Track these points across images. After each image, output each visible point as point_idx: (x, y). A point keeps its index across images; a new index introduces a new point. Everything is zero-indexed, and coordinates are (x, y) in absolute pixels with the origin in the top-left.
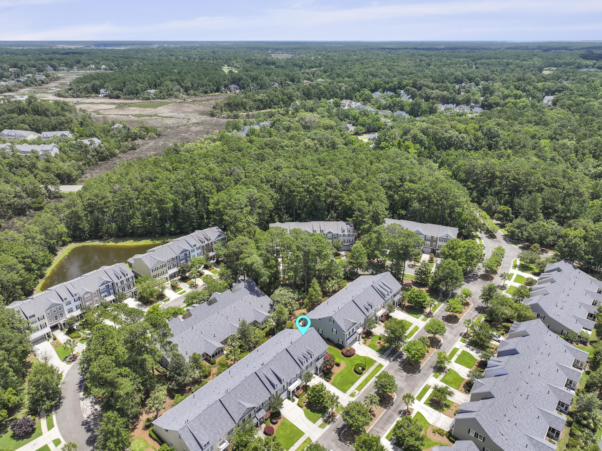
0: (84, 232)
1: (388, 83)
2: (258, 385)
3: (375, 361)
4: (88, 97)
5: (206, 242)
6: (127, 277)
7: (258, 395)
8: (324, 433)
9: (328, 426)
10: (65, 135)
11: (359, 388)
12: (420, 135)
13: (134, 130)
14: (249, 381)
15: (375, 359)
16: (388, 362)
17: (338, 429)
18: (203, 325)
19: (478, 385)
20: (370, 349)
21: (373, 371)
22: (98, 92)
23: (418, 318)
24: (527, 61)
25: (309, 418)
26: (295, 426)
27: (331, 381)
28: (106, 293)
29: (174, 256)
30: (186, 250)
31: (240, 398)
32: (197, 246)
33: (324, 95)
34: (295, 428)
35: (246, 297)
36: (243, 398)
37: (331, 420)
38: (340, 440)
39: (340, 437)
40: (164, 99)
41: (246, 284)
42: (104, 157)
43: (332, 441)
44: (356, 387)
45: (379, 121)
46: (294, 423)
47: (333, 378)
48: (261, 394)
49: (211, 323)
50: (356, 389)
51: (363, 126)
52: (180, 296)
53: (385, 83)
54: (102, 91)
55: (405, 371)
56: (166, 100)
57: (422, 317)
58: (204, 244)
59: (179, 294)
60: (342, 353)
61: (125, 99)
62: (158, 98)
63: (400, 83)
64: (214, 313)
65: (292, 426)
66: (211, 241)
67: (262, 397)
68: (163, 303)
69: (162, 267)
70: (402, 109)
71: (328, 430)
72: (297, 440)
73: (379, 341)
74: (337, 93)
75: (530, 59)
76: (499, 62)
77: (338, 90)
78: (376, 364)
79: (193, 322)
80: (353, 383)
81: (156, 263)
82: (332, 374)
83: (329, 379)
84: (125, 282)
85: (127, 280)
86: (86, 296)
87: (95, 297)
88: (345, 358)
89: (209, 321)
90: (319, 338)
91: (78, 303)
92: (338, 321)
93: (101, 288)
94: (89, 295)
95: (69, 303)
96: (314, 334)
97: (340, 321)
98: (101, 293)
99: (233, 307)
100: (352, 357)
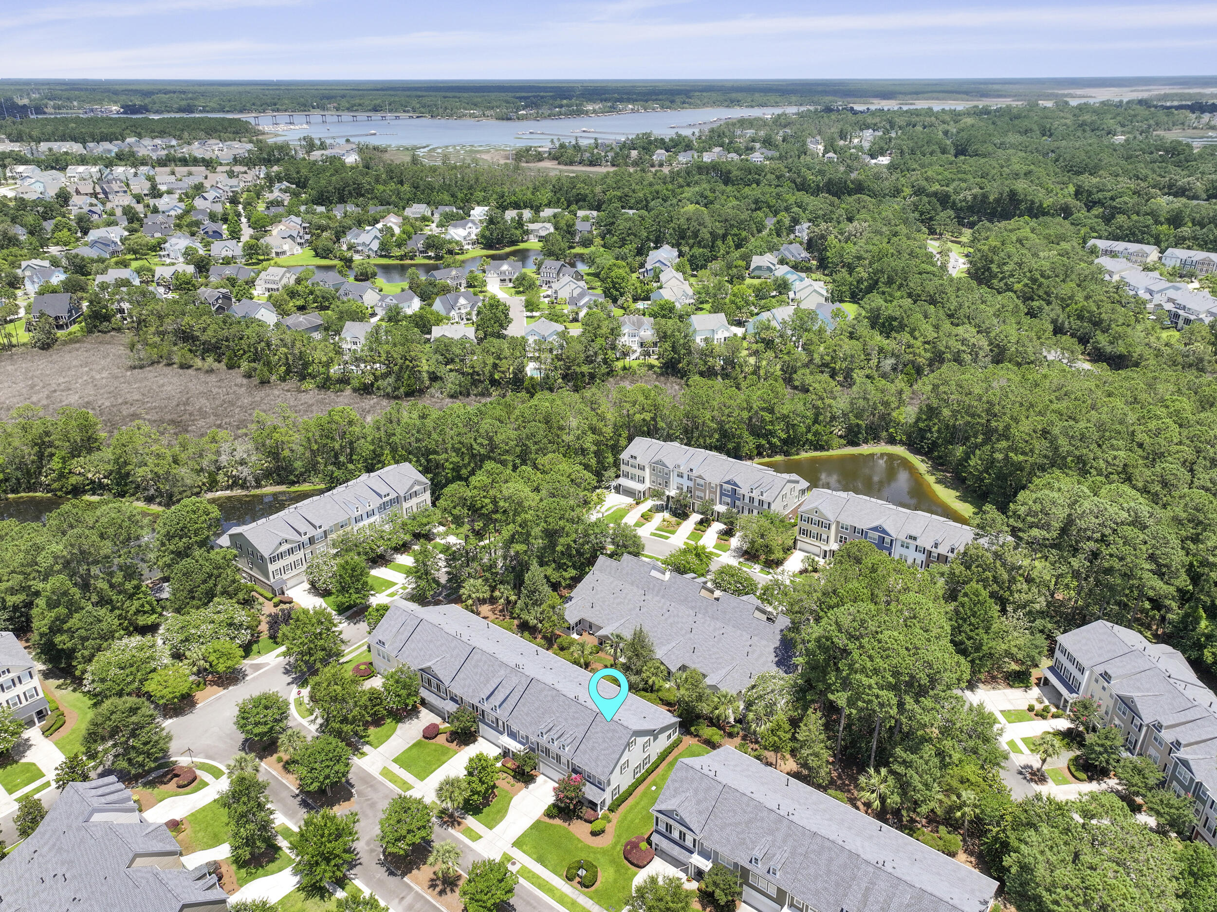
21: (579, 906)
27: (547, 820)
28: (729, 500)
29: (859, 526)
30: (885, 532)
47: (557, 822)
49: (667, 615)
64: (693, 608)
69: (820, 524)
81: (812, 510)
82: (565, 820)
83: (549, 814)
84: (756, 504)
85: (761, 503)
86: (699, 481)
87: (710, 492)
88: (620, 848)
89: (671, 609)
90: (614, 752)
91: (691, 484)
92: (674, 781)
93: (725, 486)
94: (702, 482)
95: (680, 476)
96: (620, 738)
97: (677, 785)
98: (722, 494)
99: (723, 631)
100: (626, 862)
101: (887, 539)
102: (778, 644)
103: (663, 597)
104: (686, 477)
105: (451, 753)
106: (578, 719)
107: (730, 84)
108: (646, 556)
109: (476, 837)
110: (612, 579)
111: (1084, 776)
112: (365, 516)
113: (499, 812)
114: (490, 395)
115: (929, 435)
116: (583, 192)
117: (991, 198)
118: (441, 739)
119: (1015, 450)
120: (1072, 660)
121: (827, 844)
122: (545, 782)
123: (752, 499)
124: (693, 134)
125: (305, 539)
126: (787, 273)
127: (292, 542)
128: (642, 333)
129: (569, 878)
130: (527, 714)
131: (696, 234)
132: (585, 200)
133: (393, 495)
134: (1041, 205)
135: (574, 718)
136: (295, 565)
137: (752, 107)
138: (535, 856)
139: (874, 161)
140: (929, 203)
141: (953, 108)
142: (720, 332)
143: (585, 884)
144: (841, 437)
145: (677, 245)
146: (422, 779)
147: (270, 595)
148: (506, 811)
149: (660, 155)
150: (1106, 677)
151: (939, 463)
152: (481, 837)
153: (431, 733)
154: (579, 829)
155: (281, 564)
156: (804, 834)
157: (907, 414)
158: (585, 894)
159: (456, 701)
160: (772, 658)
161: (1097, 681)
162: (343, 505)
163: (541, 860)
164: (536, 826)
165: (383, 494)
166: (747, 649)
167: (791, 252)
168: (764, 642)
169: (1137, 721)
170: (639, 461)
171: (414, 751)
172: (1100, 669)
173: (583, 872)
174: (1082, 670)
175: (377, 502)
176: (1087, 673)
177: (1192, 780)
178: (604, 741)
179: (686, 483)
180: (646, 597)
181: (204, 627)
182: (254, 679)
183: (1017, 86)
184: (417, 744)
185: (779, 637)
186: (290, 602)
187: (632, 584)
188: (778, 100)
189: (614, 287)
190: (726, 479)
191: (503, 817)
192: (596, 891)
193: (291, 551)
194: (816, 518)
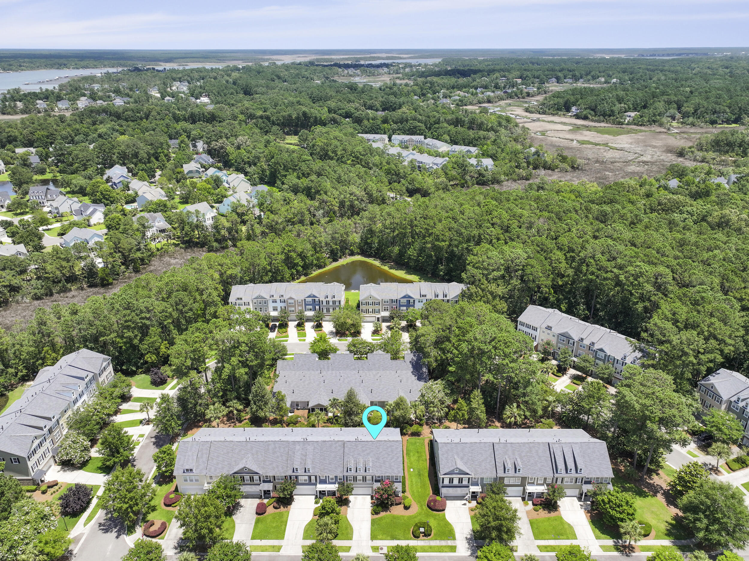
0: (371, 248)
2: (282, 456)
3: (454, 539)
4: (553, 115)
5: (441, 297)
6: (334, 299)
7: (274, 465)
10: (470, 152)
13: (549, 157)
14: (277, 445)
15: (457, 535)
16: (469, 553)
18: (334, 375)
20: (470, 521)
21: (434, 547)
22: (568, 110)
23: (598, 538)
25: (306, 530)
27: (376, 516)
28: (311, 307)
29: (394, 298)
30: (410, 297)
31: (253, 454)
32: (428, 298)
36: (255, 456)
40: (641, 125)
42: (484, 182)
44: (392, 545)
47: (383, 514)
48: (277, 467)
49: (342, 379)
50: (389, 547)
54: (574, 109)
56: (643, 128)
57: (610, 542)
60: (430, 500)
61: (593, 121)
62: (635, 124)
64: (354, 369)
66: (448, 298)
67: (276, 470)
69: (374, 304)
78: (450, 543)
79: (326, 367)
81: (367, 297)
82: (386, 511)
83: (375, 512)
84: (331, 303)
85: (334, 302)
86: (290, 301)
87: (298, 306)
88: (425, 507)
89: (342, 375)
90: (398, 457)
91: (283, 305)
92: (443, 454)
93: (308, 299)
94: (292, 301)
95: (275, 301)
96: (397, 448)
97: (445, 456)
98: (306, 305)
99: (379, 375)
100: (435, 512)
101: (412, 301)
102: (412, 370)
103: (333, 370)
104: (278, 301)
105: (286, 514)
106: (366, 450)
107: (47, 53)
108: (290, 355)
109: (348, 549)
110: (294, 372)
111: (560, 374)
112: (78, 398)
113: (347, 528)
114: (70, 290)
115: (373, 246)
116: (13, 134)
117: (294, 117)
118: (270, 510)
119: (438, 240)
120: (528, 326)
121: (531, 445)
122: (356, 498)
123: (328, 302)
124: (54, 88)
125: (46, 430)
126: (216, 172)
127: (40, 436)
128: (157, 224)
129: (416, 537)
130: (330, 464)
131: (136, 155)
132: (16, 141)
133: (91, 375)
134: (321, 118)
135: (363, 451)
136: (44, 455)
137: (77, 68)
138: (389, 538)
139: (198, 101)
140: (263, 123)
141: (217, 67)
142: (208, 214)
143: (427, 535)
144: (328, 258)
145: (123, 164)
146: (282, 538)
147: (34, 487)
148: (350, 526)
149: (41, 104)
150: (549, 328)
151: (383, 259)
152: (350, 547)
153: (261, 511)
154: (397, 511)
155: (34, 459)
156: (520, 446)
157: (355, 238)
158: (431, 539)
159: (269, 482)
160: (414, 378)
161: (543, 332)
162: (57, 395)
163: (393, 538)
164: (373, 522)
165: (84, 376)
166: (398, 379)
167: (204, 160)
168: (404, 372)
169: (571, 341)
170: (244, 300)
171: (260, 525)
172: (545, 325)
173: (422, 530)
174: (535, 329)
175: (83, 384)
176: (538, 330)
177: (606, 355)
178: (389, 455)
179: (279, 305)
180: (323, 374)
181: (22, 530)
182: (81, 550)
183: (239, 54)
184: (257, 522)
185: (411, 366)
186: (57, 484)
187: (309, 370)
188: (95, 63)
189: (104, 198)
190: (307, 295)
191: (352, 529)
192: (435, 535)
193: (40, 445)
194: (370, 302)
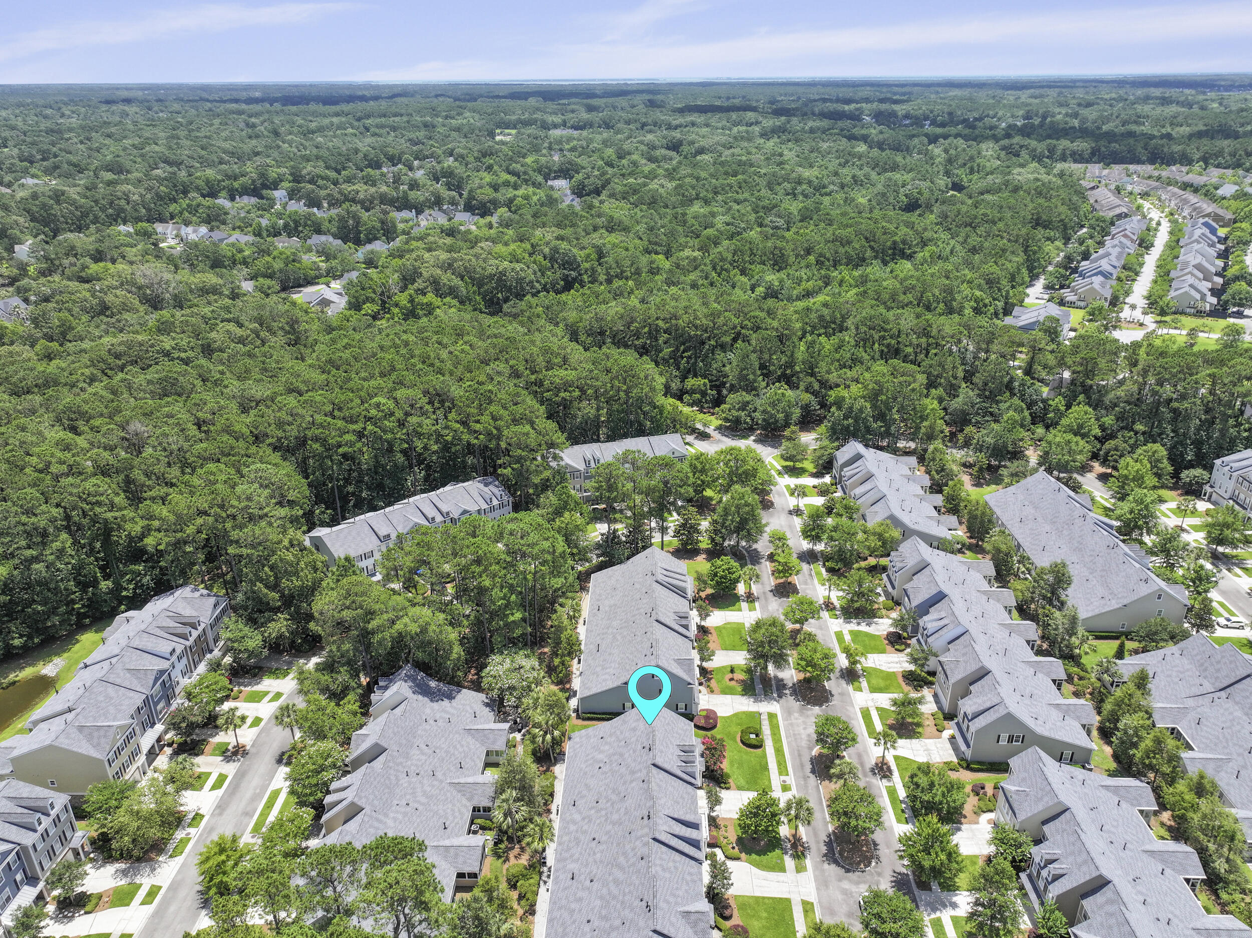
1: (236, 178)
2: (674, 861)
3: (759, 713)
5: (195, 634)
6: (53, 813)
7: (689, 878)
8: (815, 877)
9: (808, 862)
11: (782, 769)
12: (448, 279)
15: (753, 709)
16: (775, 703)
17: (825, 855)
18: (400, 817)
19: (952, 666)
20: (729, 697)
21: (772, 730)
23: (740, 610)
24: (453, 118)
25: (769, 869)
26: (764, 898)
27: (733, 785)
29: (138, 700)
30: (162, 673)
31: (677, 903)
32: (178, 651)
33: (91, 217)
34: (767, 901)
35: (428, 711)
37: (800, 848)
38: (848, 871)
39: (843, 867)
41: (411, 684)
43: (840, 880)
44: (776, 772)
45: (299, 262)
46: (758, 894)
48: (691, 874)
50: (780, 774)
51: (270, 276)
52: (220, 792)
53: (229, 177)
55: (815, 704)
57: (744, 605)
58: (192, 639)
59: (214, 787)
60: (696, 726)
63: (263, 175)
65: (759, 900)
66: (203, 626)
67: (695, 878)
68: (192, 831)
69: (127, 740)
70: (319, 231)
71: (815, 868)
72: (792, 919)
73: (730, 676)
74: (123, 210)
75: (459, 114)
76: (408, 122)
77: (123, 202)
78: (765, 717)
79: (376, 824)
80: (765, 768)
